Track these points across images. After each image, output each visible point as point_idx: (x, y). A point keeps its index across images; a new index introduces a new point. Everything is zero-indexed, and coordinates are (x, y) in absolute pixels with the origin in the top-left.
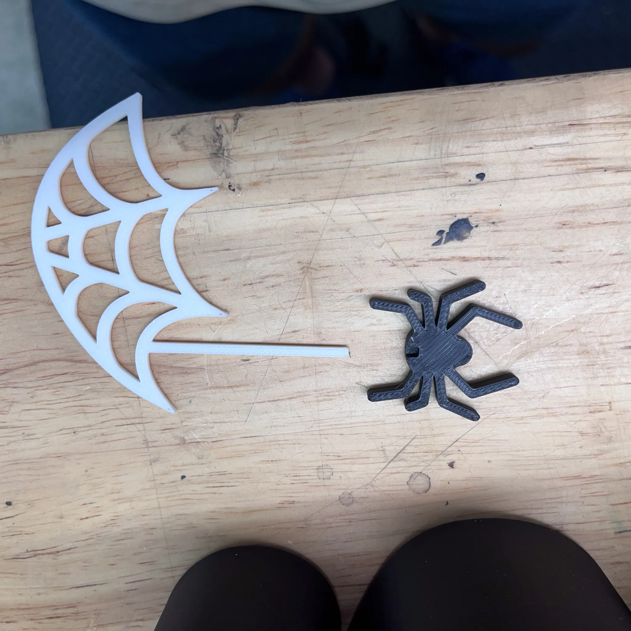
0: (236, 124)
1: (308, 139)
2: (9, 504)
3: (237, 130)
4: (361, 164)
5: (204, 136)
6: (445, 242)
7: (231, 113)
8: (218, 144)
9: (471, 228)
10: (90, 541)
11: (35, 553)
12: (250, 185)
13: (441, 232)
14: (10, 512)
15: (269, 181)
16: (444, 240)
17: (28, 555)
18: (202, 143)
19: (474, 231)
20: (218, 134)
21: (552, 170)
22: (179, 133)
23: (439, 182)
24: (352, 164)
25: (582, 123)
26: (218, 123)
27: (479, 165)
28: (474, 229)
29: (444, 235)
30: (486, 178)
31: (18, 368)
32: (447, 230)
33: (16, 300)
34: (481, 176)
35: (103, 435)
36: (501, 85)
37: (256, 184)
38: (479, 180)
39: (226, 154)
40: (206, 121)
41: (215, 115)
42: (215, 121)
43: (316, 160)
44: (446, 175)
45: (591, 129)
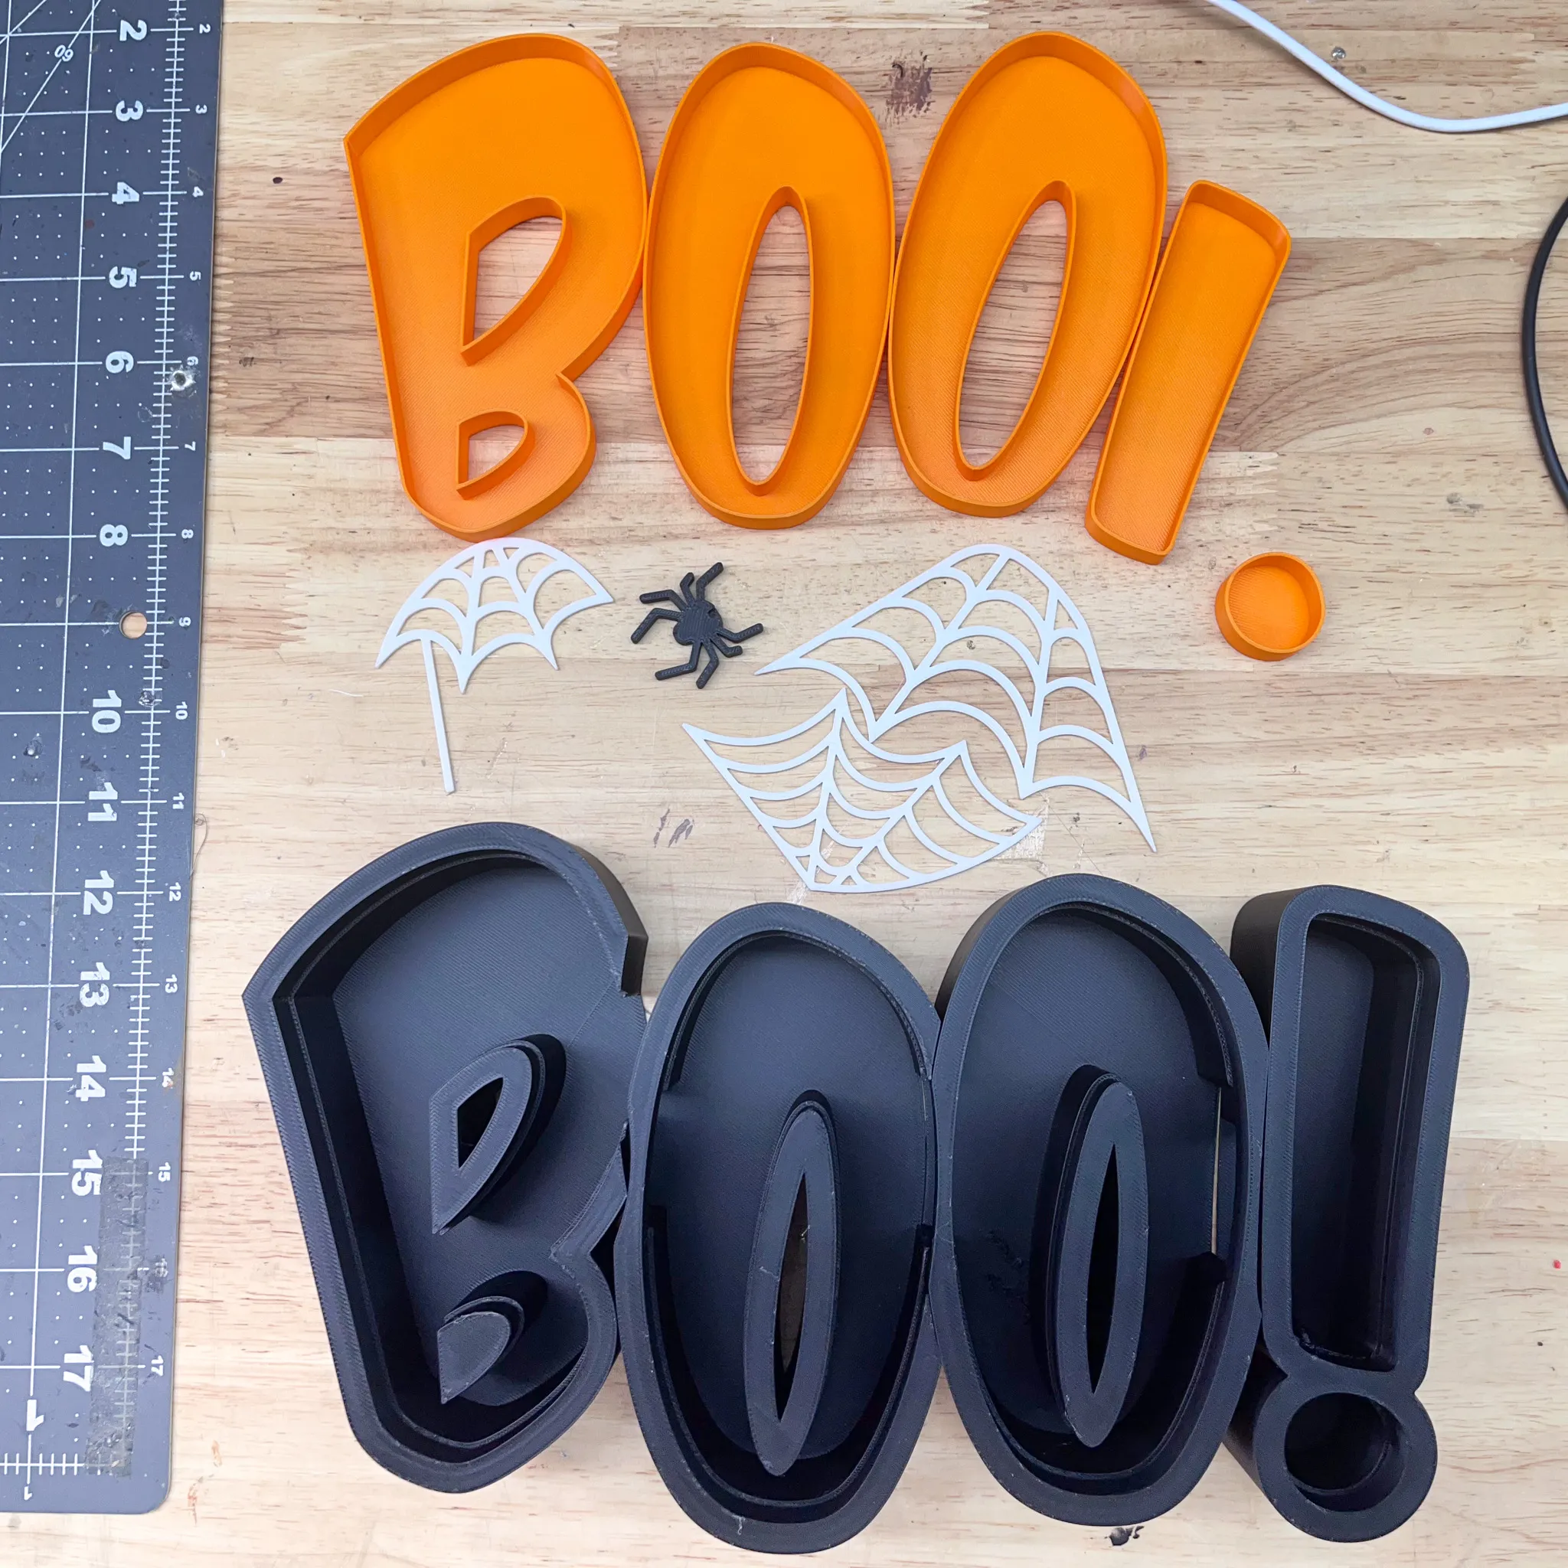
2: (1540, 1344)
10: (1471, 1297)
11: (1525, 1293)
13: (1136, 1537)
14: (1540, 1337)
16: (1134, 1530)
17: (1531, 1292)
28: (1108, 1535)
29: (1133, 1534)
31: (1513, 1468)
32: (1131, 1538)
33: (1502, 1529)
35: (1446, 1398)
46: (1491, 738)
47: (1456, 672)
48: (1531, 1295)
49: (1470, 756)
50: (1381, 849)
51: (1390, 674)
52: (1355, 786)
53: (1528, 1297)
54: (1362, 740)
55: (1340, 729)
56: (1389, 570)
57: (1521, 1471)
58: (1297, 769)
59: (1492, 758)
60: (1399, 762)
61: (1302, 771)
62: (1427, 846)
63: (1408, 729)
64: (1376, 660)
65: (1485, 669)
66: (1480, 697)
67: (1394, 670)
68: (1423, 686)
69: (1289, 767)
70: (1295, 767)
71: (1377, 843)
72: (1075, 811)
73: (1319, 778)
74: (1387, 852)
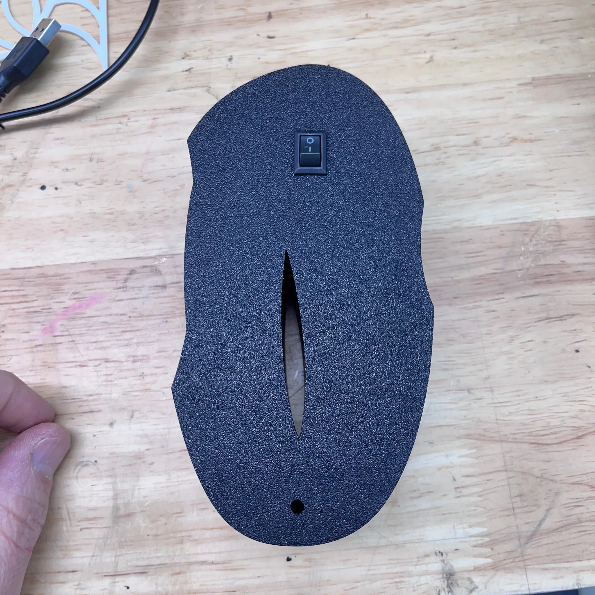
48: (565, 320)
50: (427, 56)
52: (406, 21)
53: (564, 321)
57: (578, 440)
58: (369, 15)
61: (372, 16)
62: (455, 51)
69: (363, 15)
70: (367, 15)
71: (425, 52)
72: (229, 54)
73: (383, 19)
74: (431, 57)
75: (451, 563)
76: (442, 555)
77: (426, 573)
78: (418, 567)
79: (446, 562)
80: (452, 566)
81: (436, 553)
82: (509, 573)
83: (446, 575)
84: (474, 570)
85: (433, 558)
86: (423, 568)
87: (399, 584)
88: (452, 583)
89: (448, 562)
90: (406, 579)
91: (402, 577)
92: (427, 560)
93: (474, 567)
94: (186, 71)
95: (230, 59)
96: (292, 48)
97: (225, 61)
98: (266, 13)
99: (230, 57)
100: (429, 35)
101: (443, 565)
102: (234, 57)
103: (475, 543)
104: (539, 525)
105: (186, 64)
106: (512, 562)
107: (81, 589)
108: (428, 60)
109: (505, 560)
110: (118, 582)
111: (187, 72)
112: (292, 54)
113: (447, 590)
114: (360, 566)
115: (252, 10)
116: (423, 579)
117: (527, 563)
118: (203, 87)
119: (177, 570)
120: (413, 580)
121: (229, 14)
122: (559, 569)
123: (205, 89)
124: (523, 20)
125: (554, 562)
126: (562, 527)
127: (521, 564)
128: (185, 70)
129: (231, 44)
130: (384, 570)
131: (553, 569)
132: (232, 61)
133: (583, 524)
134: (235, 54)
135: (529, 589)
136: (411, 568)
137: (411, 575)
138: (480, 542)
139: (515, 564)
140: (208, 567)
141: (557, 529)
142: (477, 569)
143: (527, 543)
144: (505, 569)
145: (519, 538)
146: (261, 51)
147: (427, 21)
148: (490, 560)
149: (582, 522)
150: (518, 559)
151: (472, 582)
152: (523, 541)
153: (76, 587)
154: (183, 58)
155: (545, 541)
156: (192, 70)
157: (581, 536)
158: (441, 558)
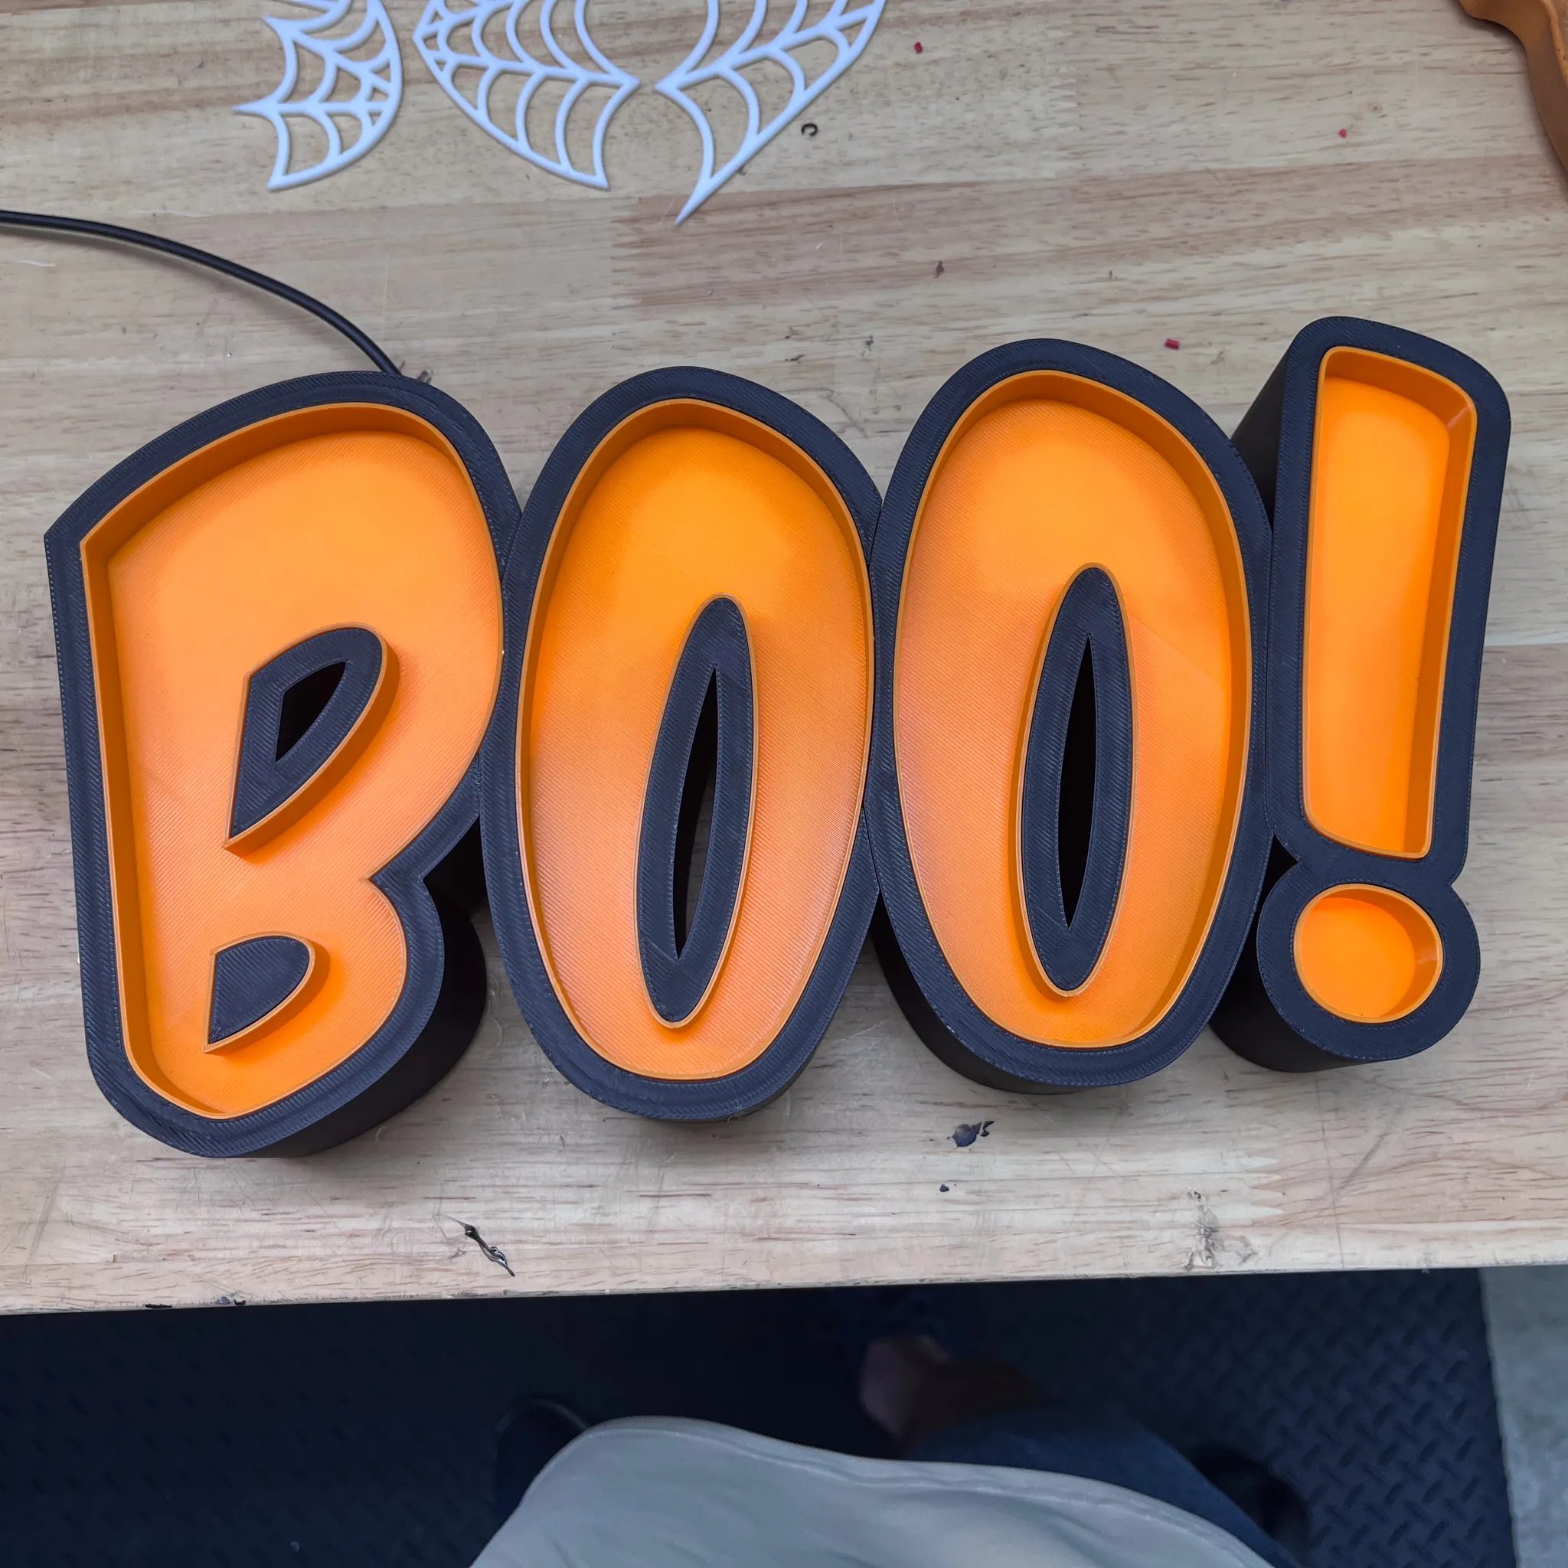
0: (1191, 1260)
1: (1118, 1240)
3: (1190, 1254)
4: (1066, 1211)
5: (1224, 1251)
6: (980, 1124)
7: (1195, 1272)
8: (1210, 1241)
9: (953, 1137)
12: (1179, 1198)
13: (985, 1134)
15: (1159, 1200)
16: (982, 1126)
18: (1226, 1243)
19: (951, 1134)
20: (1210, 1251)
21: (872, 1190)
22: (1249, 1255)
23: (987, 1186)
24: (1074, 1211)
25: (842, 1236)
26: (1209, 1263)
27: (946, 1200)
28: (951, 1135)
29: (982, 1131)
30: (939, 1187)
32: (979, 1137)
34: (944, 1189)
36: (922, 1280)
37: (1173, 1198)
38: (947, 1185)
39: (1202, 1230)
40: (1221, 1266)
41: (1212, 1270)
42: (1213, 1264)
43: (1110, 1218)
44: (979, 1193)
45: (833, 1229)
46: (1328, 229)
47: (1281, 163)
49: (1306, 248)
50: (1214, 351)
51: (1208, 171)
52: (1178, 287)
54: (1181, 240)
55: (1158, 231)
56: (1200, 66)
58: (1114, 275)
59: (1331, 249)
60: (1226, 260)
61: (1120, 276)
63: (1233, 226)
64: (1191, 158)
65: (1315, 159)
66: (1311, 188)
67: (1213, 166)
68: (1245, 181)
69: (1104, 273)
70: (1111, 273)
71: (1210, 344)
72: (868, 334)
73: (1139, 282)
74: (1221, 353)
75: (1214, 1211)
76: (1199, 1197)
77: (1172, 1225)
78: (1158, 1215)
79: (1205, 1210)
80: (1215, 1217)
81: (1189, 1194)
82: (1309, 1233)
83: (1205, 1231)
84: (1252, 1226)
85: (1184, 1202)
86: (1168, 1217)
87: (1127, 1241)
88: (1213, 1244)
89: (1208, 1210)
90: (1137, 1233)
91: (1130, 1229)
92: (1174, 1204)
93: (1252, 1220)
94: (792, 360)
95: (869, 343)
96: (977, 328)
97: (859, 344)
98: (933, 262)
99: (869, 340)
100: (1219, 314)
101: (1201, 1214)
102: (875, 340)
103: (1256, 1183)
104: (1366, 1159)
105: (791, 348)
106: (1316, 1217)
107: (604, 1215)
108: (1214, 358)
109: (1305, 1212)
110: (662, 1207)
111: (795, 363)
112: (976, 337)
113: (1205, 1254)
114: (1061, 1207)
115: (907, 256)
116: (1167, 1235)
117: (1342, 1219)
118: (822, 389)
119: (760, 1193)
120: (1149, 1235)
121: (869, 261)
122: (1395, 1233)
123: (823, 393)
124: (1387, 293)
125: (1387, 1220)
126: (1405, 1165)
127: (1333, 1220)
128: (790, 358)
129: (871, 316)
130: (1101, 1215)
131: (1385, 1232)
132: (872, 345)
133: (1439, 1163)
134: (877, 334)
135: (1342, 1262)
136: (1146, 1217)
137: (1147, 1227)
138: (1263, 1181)
139: (1320, 1219)
140: (811, 1192)
141: (1395, 1168)
142: (1256, 1224)
143: (1342, 1188)
144: (1303, 1226)
145: (1331, 1178)
146: (924, 330)
147: (1217, 289)
148: (1279, 1211)
149: (1439, 1159)
150: (1326, 1212)
151: (1247, 1245)
152: (1336, 1183)
153: (595, 1211)
154: (788, 337)
155: (1373, 1187)
156: (801, 359)
157: (1436, 1182)
158: (1198, 1203)
